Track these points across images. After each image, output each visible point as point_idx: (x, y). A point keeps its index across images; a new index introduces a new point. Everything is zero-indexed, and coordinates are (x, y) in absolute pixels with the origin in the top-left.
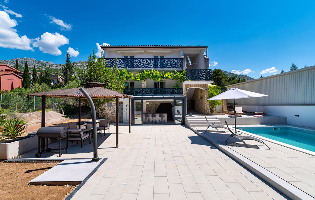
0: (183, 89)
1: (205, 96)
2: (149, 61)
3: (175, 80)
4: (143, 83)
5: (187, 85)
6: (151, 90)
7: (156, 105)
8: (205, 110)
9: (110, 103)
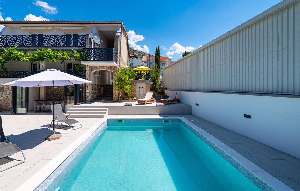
0: (87, 71)
2: (47, 38)
4: (41, 64)
5: (93, 66)
8: (113, 96)
9: (2, 87)
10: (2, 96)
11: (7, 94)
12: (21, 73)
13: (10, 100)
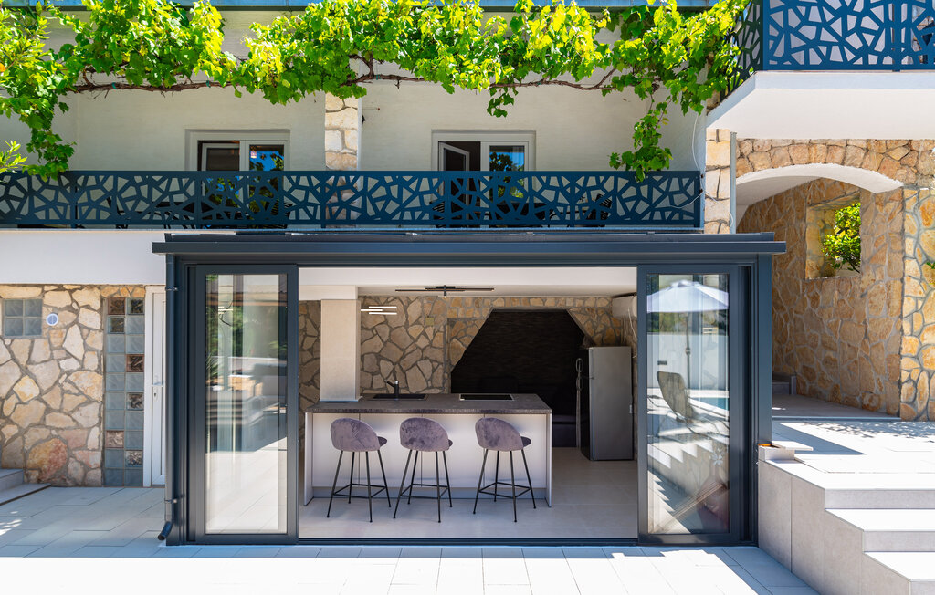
0: (711, 178)
1: (909, 243)
3: (629, 90)
4: (330, 120)
6: (403, 185)
7: (451, 322)
8: (905, 376)
9: (31, 301)
10: (25, 372)
11: (69, 355)
12: (183, 190)
13: (89, 401)
